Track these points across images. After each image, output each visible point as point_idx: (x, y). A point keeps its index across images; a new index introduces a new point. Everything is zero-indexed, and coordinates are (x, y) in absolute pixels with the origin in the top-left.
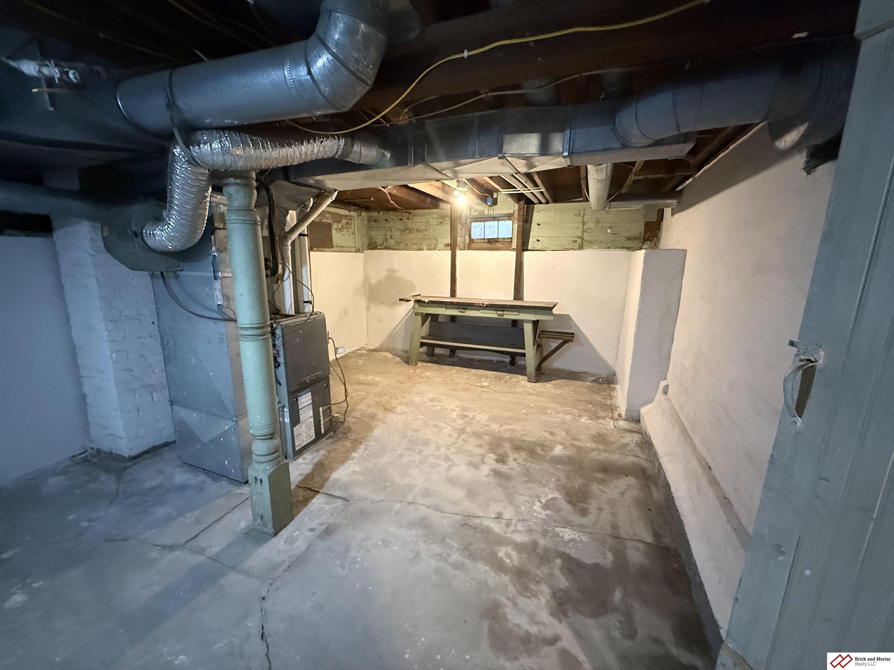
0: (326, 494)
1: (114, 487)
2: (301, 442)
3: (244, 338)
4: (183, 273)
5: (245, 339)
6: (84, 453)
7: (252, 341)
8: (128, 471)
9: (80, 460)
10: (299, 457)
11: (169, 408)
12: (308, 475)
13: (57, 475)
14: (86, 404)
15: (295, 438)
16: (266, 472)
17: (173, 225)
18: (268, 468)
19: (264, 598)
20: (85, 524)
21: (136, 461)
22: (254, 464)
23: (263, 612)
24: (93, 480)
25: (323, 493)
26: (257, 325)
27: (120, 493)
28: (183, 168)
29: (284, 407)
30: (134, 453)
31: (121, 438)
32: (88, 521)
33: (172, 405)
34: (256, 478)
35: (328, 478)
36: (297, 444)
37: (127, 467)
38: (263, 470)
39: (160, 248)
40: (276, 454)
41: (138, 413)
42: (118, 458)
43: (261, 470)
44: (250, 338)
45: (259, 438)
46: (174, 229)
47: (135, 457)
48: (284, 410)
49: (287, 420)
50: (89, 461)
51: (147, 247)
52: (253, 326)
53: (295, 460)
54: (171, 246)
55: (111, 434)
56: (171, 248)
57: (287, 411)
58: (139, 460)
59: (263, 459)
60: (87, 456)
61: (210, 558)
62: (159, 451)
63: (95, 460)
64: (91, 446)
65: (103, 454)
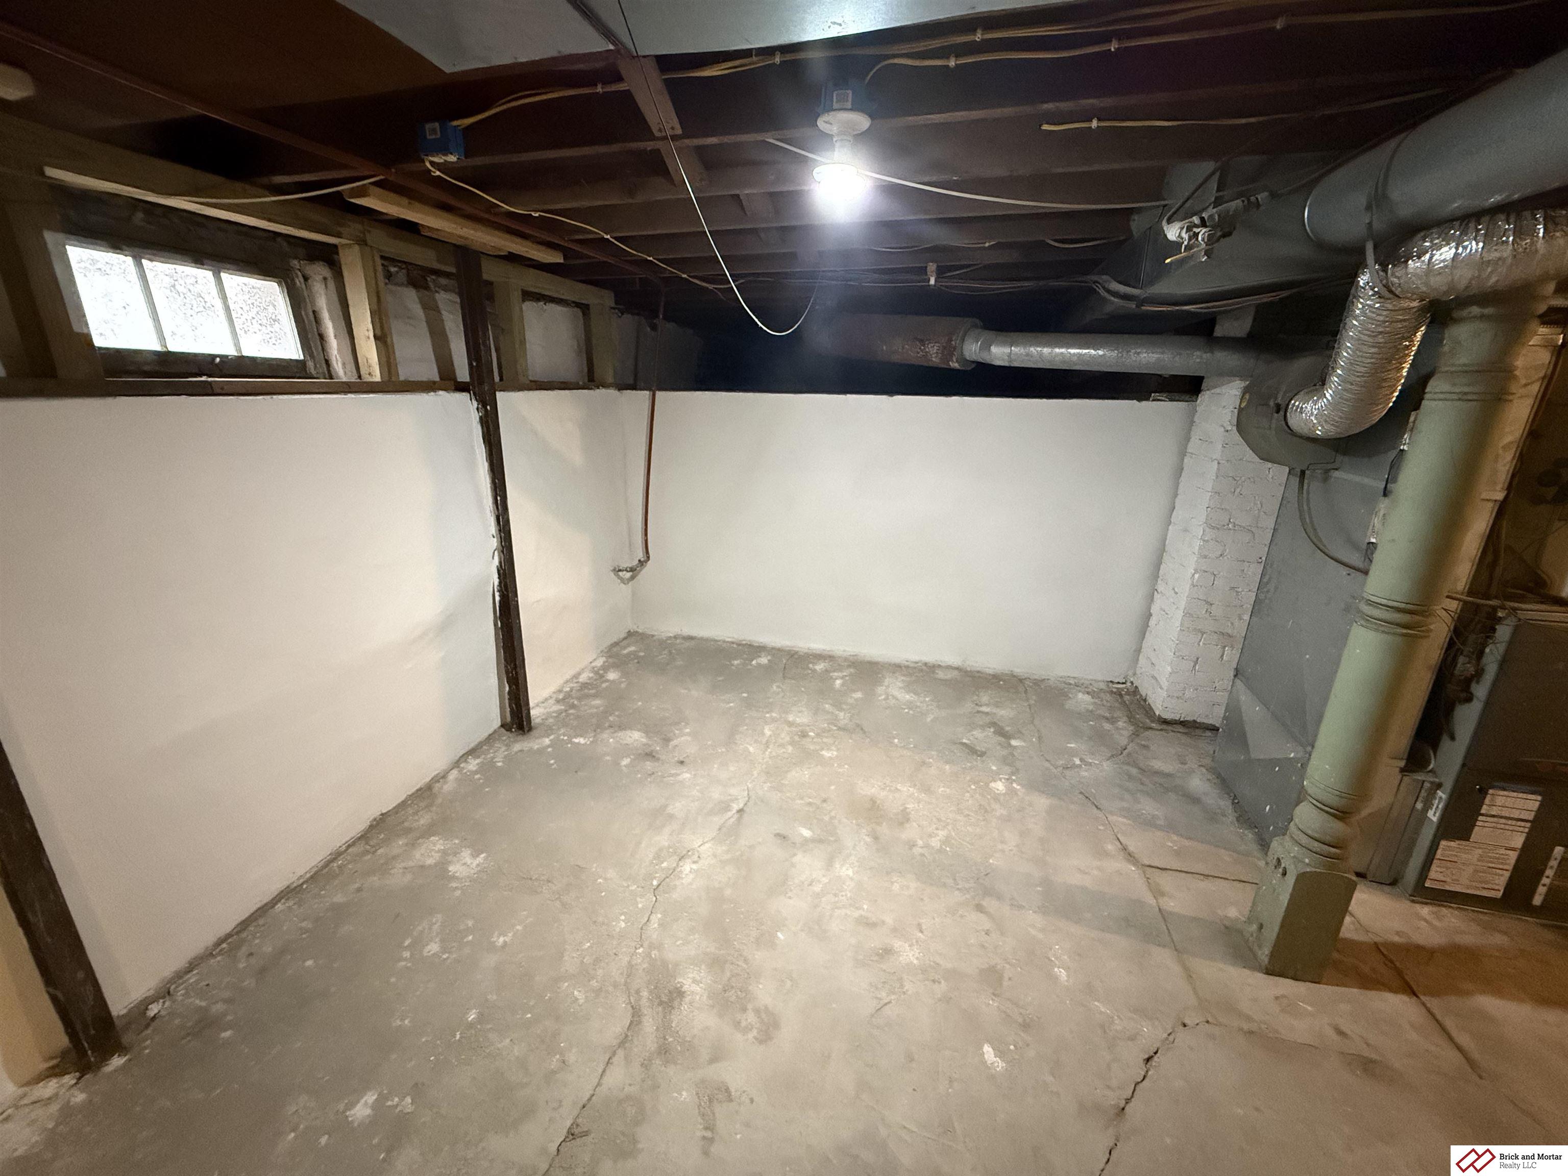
0: (1429, 1010)
1: (1123, 741)
2: (1448, 880)
3: (1364, 619)
4: (1336, 474)
5: (1363, 622)
6: (1123, 683)
7: (1376, 630)
8: (1148, 733)
9: (1114, 690)
10: (1426, 904)
11: (1232, 677)
12: (1419, 948)
13: (1088, 693)
14: (1148, 626)
15: (1435, 861)
16: (1300, 865)
17: (1330, 398)
18: (1307, 861)
19: (1185, 1026)
20: (1078, 762)
21: (1164, 727)
22: (1287, 837)
23: (1171, 1038)
24: (1112, 720)
25: (1424, 1004)
26: (1403, 606)
27: (1125, 752)
28: (1367, 305)
29: (1439, 786)
30: (1168, 716)
31: (1161, 688)
32: (1081, 760)
33: (1235, 676)
34: (1279, 860)
35: (1468, 993)
36: (1433, 874)
37: (1151, 728)
38: (1294, 857)
39: (1305, 431)
40: (1333, 850)
41: (1195, 666)
42: (1148, 710)
43: (1292, 855)
44: (1376, 624)
45: (1315, 802)
46: (1333, 405)
47: (1165, 722)
48: (1435, 793)
49: (1434, 816)
50: (1121, 695)
51: (1286, 427)
52: (1391, 603)
53: (1413, 901)
54: (1320, 430)
55: (1154, 677)
56: (1320, 433)
57: (1441, 798)
58: (1170, 728)
59: (1304, 840)
60: (1122, 689)
61: (1160, 909)
62: (1198, 732)
63: (1127, 698)
64: (1132, 679)
65: (1138, 697)
